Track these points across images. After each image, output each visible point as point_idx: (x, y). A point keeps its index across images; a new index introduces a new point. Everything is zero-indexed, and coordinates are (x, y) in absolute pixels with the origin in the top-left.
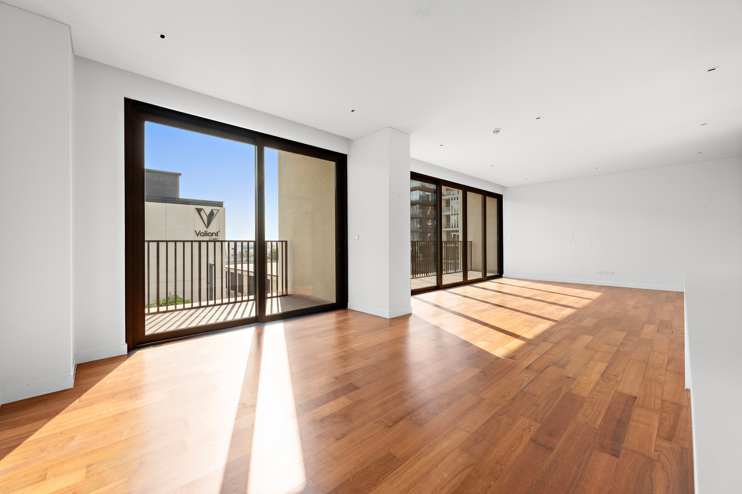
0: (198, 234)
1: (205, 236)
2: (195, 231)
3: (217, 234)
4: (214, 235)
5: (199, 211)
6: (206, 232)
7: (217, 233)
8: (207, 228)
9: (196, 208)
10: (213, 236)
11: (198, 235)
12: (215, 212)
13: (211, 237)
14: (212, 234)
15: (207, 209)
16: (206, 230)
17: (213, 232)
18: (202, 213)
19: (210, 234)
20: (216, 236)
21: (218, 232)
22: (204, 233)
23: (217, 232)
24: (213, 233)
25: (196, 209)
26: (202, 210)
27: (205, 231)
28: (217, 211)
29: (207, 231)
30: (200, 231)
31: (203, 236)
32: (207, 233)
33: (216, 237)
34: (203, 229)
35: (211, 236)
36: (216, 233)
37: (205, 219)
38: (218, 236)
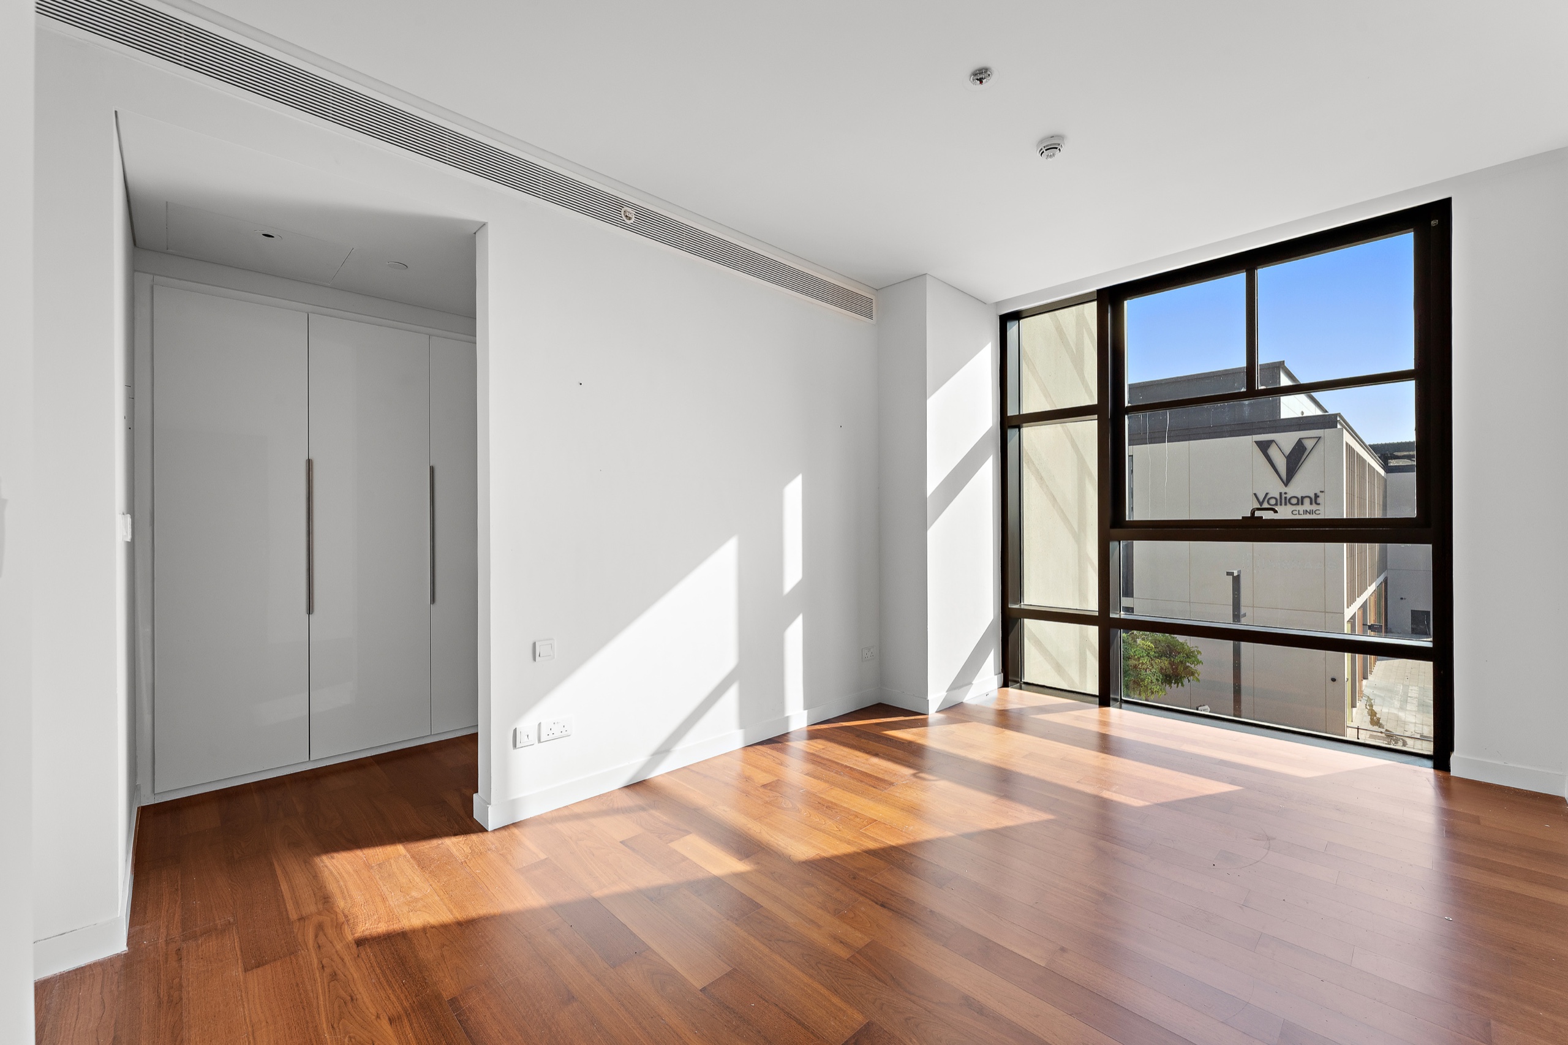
0: (1261, 500)
1: (1281, 505)
2: (1255, 494)
3: (1315, 499)
4: (1307, 501)
5: (1264, 447)
6: (1284, 496)
7: (1316, 496)
8: (1286, 485)
9: (1255, 442)
10: (1302, 504)
11: (1261, 504)
12: (1309, 444)
13: (1297, 506)
14: (1301, 501)
15: (1287, 440)
16: (1283, 489)
17: (1304, 496)
18: (1273, 451)
19: (1294, 501)
20: (1311, 504)
21: (1319, 494)
22: (1278, 498)
23: (1316, 494)
24: (1303, 498)
25: (1257, 443)
26: (1274, 444)
27: (1281, 493)
28: (1313, 442)
29: (1286, 493)
30: (1267, 494)
31: (1276, 504)
32: (1286, 498)
33: (1314, 507)
34: (1275, 488)
35: (1297, 504)
36: (1313, 497)
37: (1281, 464)
38: (1319, 504)
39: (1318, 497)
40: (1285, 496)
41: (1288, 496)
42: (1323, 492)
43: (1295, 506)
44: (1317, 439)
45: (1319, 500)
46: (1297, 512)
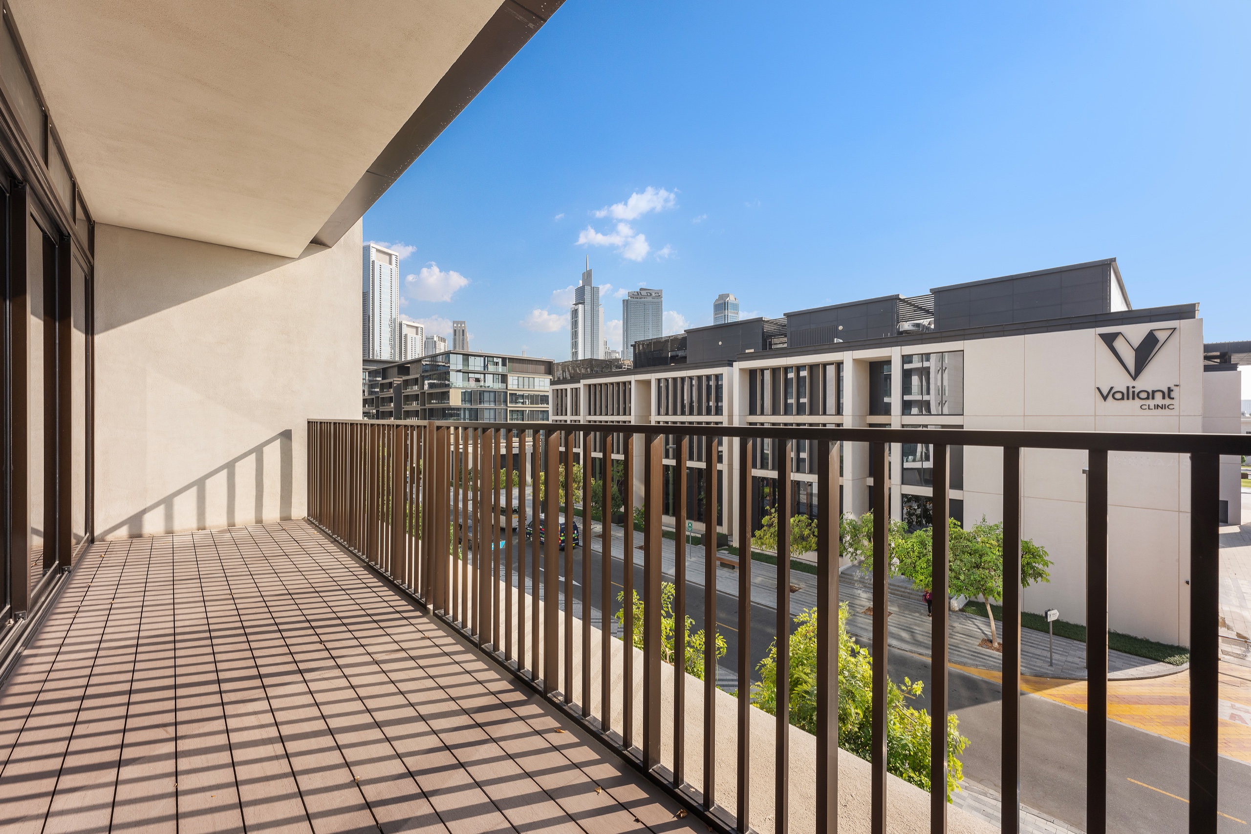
0: (1105, 395)
1: (1128, 399)
2: (1098, 389)
3: (1167, 395)
4: (1158, 395)
5: (1109, 340)
6: (1131, 390)
7: (1170, 390)
8: (1134, 379)
9: (1099, 334)
10: (1153, 398)
11: (1105, 398)
12: (1161, 336)
13: (1148, 401)
14: (1151, 395)
15: (1136, 333)
16: (1131, 383)
17: (1155, 389)
18: (1119, 344)
19: (1143, 395)
20: (1164, 398)
21: (1173, 388)
22: (1125, 392)
23: (1169, 388)
24: (1154, 392)
25: (1101, 336)
26: (1120, 337)
27: (1128, 388)
28: (1166, 334)
29: (1133, 387)
30: (1112, 388)
31: (1123, 399)
32: (1134, 392)
33: (1167, 401)
34: (1122, 381)
35: (1148, 398)
36: (1166, 391)
37: (1130, 358)
38: (1173, 399)
39: (1172, 390)
40: (1133, 390)
41: (1137, 390)
42: (1177, 386)
43: (1144, 401)
44: (1172, 330)
45: (1173, 395)
46: (1147, 407)
